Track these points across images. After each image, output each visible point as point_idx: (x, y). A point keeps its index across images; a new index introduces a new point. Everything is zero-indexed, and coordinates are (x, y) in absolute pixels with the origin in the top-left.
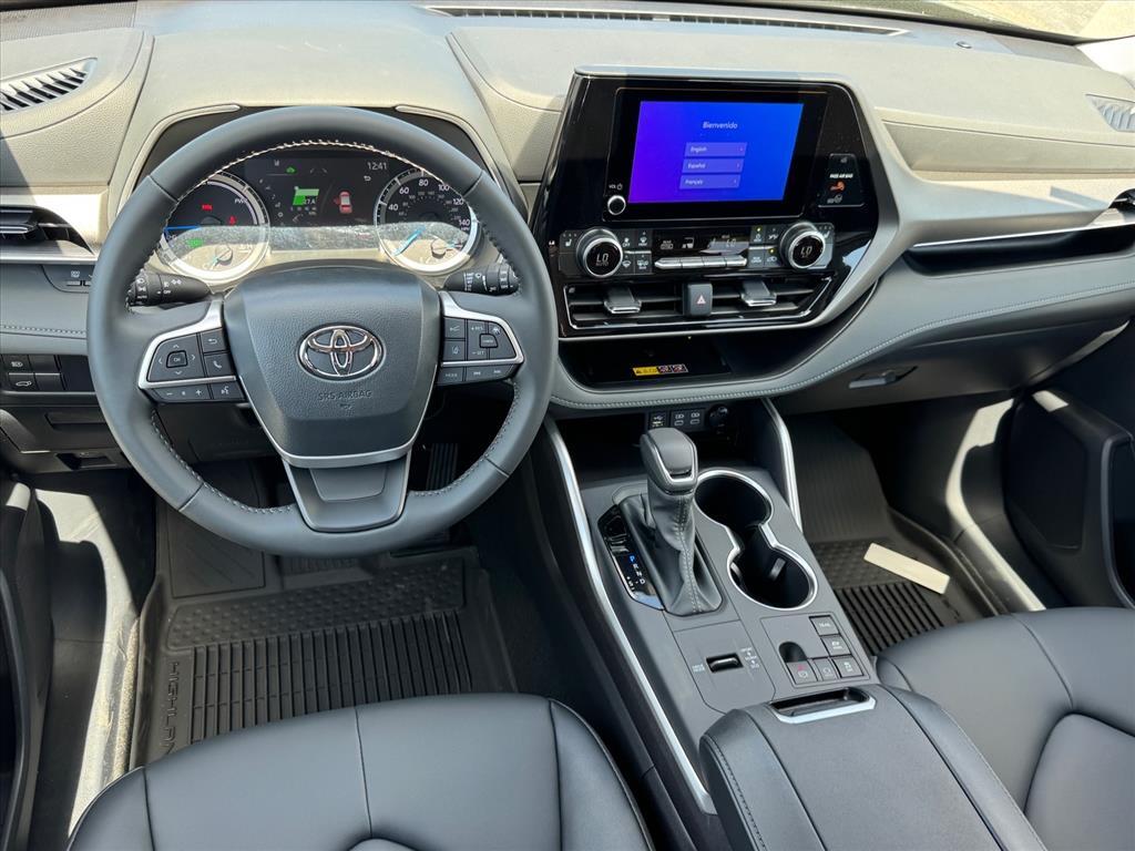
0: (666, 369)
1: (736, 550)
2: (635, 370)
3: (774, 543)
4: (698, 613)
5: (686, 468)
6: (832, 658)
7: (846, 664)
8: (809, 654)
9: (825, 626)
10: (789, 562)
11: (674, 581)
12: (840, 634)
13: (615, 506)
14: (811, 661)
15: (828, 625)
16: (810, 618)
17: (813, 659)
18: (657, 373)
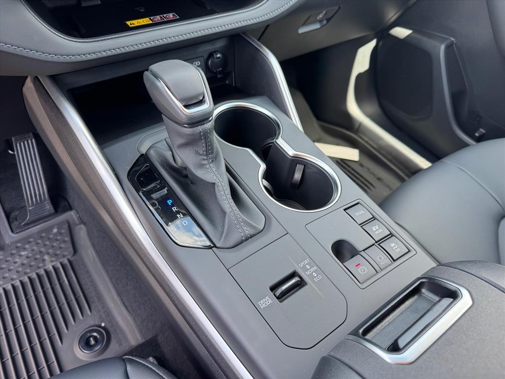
0: (158, 18)
1: (263, 167)
2: (128, 23)
3: (291, 152)
4: (247, 239)
5: (199, 95)
6: (379, 242)
7: (393, 245)
8: (360, 246)
9: (361, 214)
10: (306, 164)
11: (216, 213)
12: (373, 217)
13: (142, 155)
14: (362, 253)
15: (362, 212)
16: (345, 210)
17: (364, 250)
18: (151, 22)
